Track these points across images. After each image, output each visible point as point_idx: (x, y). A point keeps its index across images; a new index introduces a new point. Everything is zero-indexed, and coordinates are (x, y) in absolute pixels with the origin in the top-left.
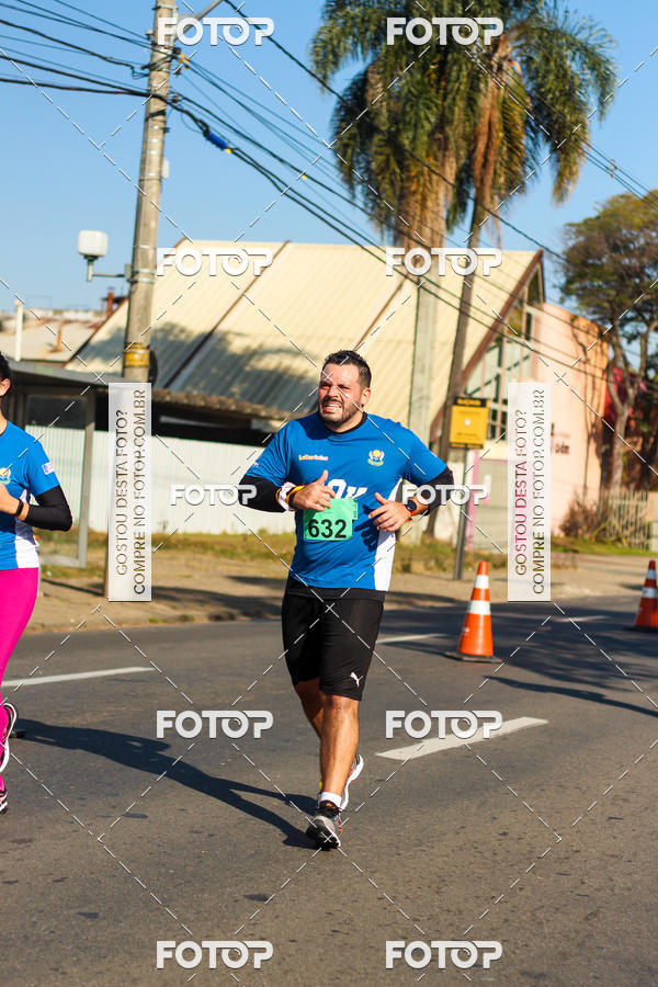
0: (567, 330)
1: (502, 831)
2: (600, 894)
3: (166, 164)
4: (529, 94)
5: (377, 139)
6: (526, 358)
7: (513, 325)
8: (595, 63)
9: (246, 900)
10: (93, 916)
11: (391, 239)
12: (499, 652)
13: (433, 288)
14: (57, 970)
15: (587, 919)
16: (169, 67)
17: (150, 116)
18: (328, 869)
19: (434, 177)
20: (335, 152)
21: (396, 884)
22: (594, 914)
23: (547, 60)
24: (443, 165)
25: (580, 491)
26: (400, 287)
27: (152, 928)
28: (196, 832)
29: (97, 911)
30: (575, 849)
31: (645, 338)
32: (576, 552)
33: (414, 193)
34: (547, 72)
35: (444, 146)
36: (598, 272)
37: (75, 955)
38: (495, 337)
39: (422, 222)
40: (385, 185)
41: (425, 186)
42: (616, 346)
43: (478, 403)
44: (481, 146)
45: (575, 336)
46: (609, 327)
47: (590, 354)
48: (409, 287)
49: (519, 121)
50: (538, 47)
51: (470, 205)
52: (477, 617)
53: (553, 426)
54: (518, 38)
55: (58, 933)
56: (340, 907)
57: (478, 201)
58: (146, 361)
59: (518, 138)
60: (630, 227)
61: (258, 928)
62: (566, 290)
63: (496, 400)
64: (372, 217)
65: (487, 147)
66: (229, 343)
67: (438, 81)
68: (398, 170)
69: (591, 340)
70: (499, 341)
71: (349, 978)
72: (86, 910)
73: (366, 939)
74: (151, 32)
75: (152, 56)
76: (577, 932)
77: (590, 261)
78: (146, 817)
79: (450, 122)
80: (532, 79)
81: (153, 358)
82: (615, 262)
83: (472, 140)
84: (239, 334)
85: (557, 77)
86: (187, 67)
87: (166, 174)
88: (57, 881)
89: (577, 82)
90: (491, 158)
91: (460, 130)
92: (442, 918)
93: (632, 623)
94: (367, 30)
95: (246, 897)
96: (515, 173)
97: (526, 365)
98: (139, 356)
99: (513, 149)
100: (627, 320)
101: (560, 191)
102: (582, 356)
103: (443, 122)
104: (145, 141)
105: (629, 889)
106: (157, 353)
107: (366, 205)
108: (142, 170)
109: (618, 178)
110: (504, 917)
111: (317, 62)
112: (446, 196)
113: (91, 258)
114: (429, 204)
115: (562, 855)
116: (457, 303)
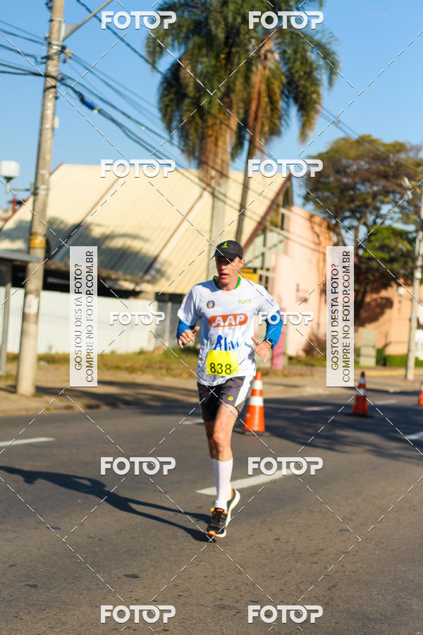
0: (307, 224)
1: (276, 538)
2: (337, 574)
3: (57, 120)
4: (284, 74)
5: (187, 101)
6: (281, 242)
7: (273, 220)
8: (327, 54)
9: (125, 577)
10: (35, 586)
11: (196, 165)
12: (268, 428)
13: (222, 197)
14: (16, 617)
15: (329, 589)
16: (59, 58)
17: (46, 89)
18: (172, 560)
19: (224, 127)
20: (160, 109)
21: (214, 569)
22: (334, 586)
23: (295, 52)
24: (229, 119)
25: (315, 326)
26: (201, 196)
27: (70, 593)
28: (91, 538)
29: (36, 583)
30: (321, 548)
31: (356, 229)
32: (312, 365)
33: (211, 136)
34: (295, 60)
35: (230, 106)
36: (327, 187)
37: (27, 608)
38: (261, 228)
39: (216, 155)
40: (192, 131)
41: (217, 132)
42: (339, 235)
43: (252, 271)
44: (254, 107)
45: (312, 228)
46: (333, 222)
47: (322, 238)
48: (207, 197)
49: (277, 91)
50: (290, 44)
51: (246, 145)
52: (254, 407)
53: (298, 285)
54: (277, 38)
55: (15, 596)
56: (181, 582)
57: (252, 142)
58: (43, 244)
59: (277, 102)
60: (347, 158)
61: (134, 594)
62: (307, 198)
63: (262, 268)
64: (183, 151)
65: (258, 108)
66: (91, 231)
67: (226, 65)
68: (200, 122)
69: (321, 230)
70: (264, 231)
71: (190, 622)
72: (30, 583)
73: (198, 600)
74: (47, 35)
75: (48, 51)
76: (324, 597)
77: (322, 180)
78: (59, 529)
79: (233, 91)
80: (286, 64)
81: (48, 243)
82: (339, 181)
83: (247, 103)
84: (98, 225)
85: (302, 63)
86: (70, 58)
87: (57, 125)
88: (11, 566)
89: (314, 66)
90: (260, 114)
91: (240, 96)
92: (243, 588)
93: (350, 411)
94: (181, 32)
95: (124, 575)
96: (275, 124)
97: (281, 246)
98: (39, 241)
99: (274, 109)
100: (345, 218)
101: (303, 135)
102: (317, 241)
103: (229, 91)
104: (43, 105)
105: (354, 572)
106: (50, 239)
107: (179, 143)
108: (42, 123)
109: (341, 128)
110: (280, 587)
111: (149, 53)
112: (231, 138)
113: (9, 179)
114: (220, 143)
115: (313, 552)
116: (238, 207)
